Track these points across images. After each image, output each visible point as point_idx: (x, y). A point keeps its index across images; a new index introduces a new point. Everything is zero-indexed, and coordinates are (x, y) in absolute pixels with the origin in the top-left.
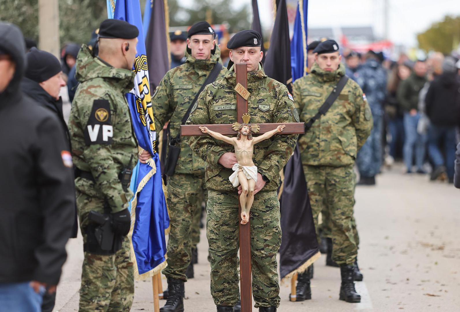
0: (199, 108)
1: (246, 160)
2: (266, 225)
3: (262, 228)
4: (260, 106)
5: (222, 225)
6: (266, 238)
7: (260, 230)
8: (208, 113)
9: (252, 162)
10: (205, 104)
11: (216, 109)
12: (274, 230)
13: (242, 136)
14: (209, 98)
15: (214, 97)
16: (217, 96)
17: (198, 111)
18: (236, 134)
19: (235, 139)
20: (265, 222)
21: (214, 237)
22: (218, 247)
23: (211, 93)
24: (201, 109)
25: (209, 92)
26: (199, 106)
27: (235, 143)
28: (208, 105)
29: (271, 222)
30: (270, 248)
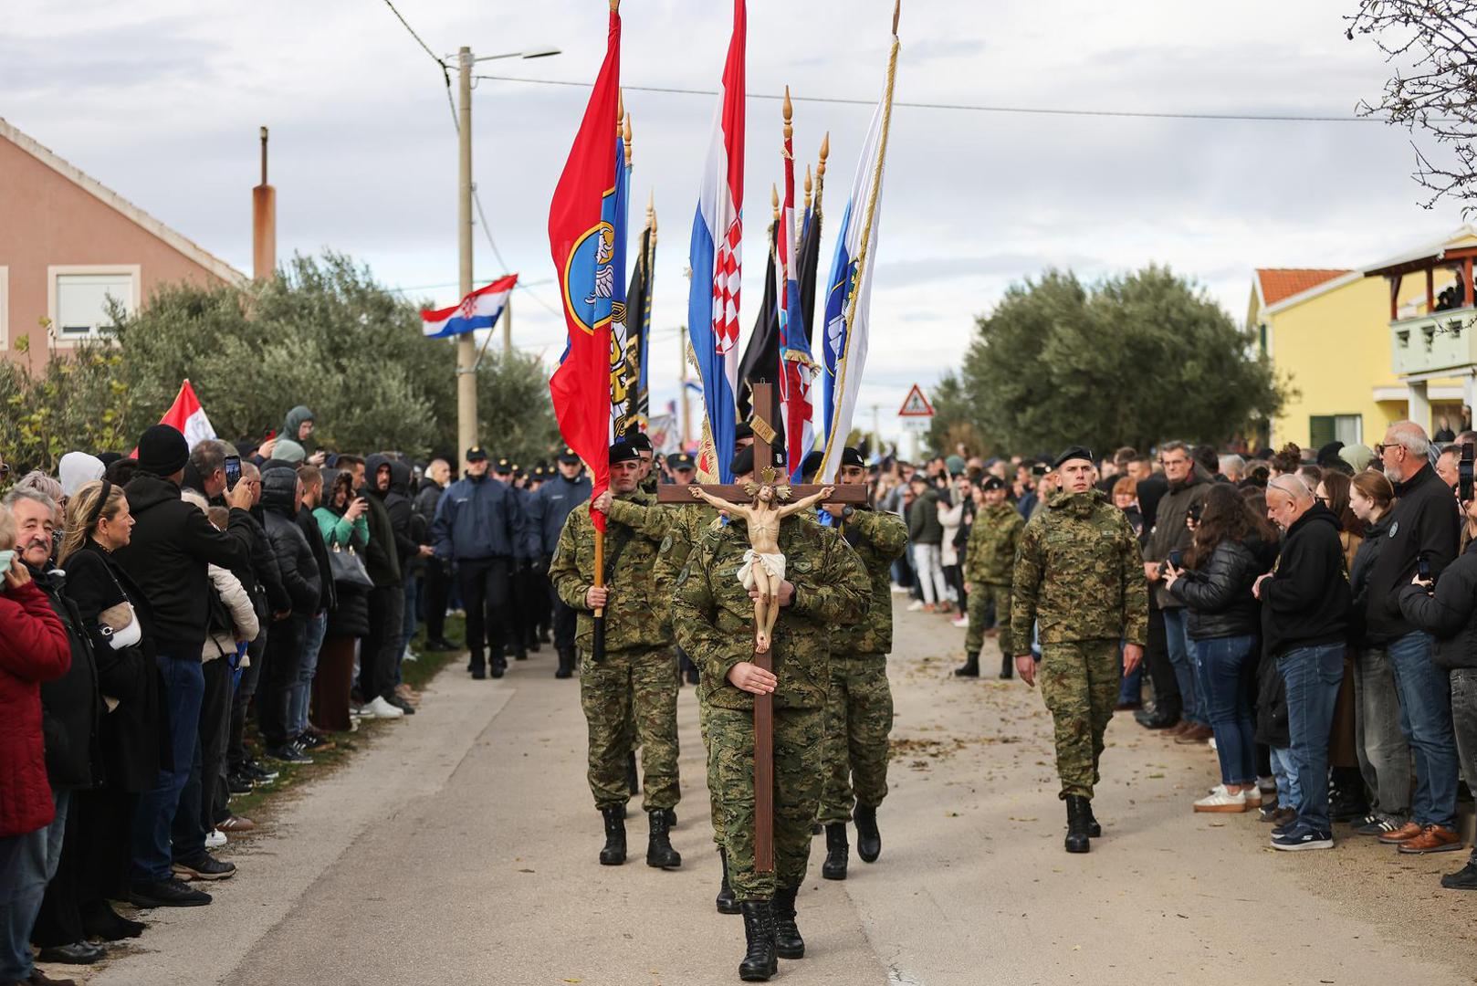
0: (692, 576)
1: (764, 544)
2: (804, 769)
3: (797, 773)
4: (796, 564)
5: (745, 756)
6: (802, 789)
7: (795, 776)
8: (709, 582)
9: (777, 548)
10: (703, 569)
11: (722, 573)
12: (816, 776)
13: (760, 503)
14: (707, 558)
15: (716, 554)
16: (721, 553)
17: (691, 582)
18: (752, 501)
19: (747, 508)
20: (803, 764)
21: (734, 777)
22: (742, 793)
23: (711, 549)
24: (696, 576)
25: (707, 547)
26: (692, 573)
27: (749, 515)
28: (707, 571)
29: (813, 764)
30: (807, 803)
